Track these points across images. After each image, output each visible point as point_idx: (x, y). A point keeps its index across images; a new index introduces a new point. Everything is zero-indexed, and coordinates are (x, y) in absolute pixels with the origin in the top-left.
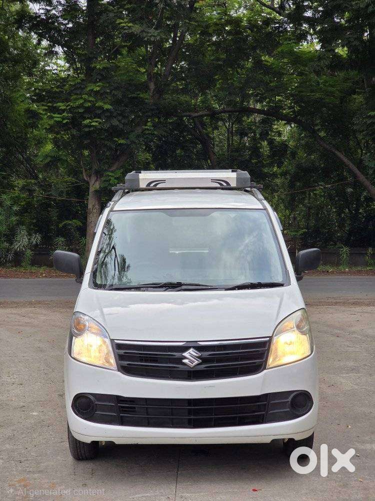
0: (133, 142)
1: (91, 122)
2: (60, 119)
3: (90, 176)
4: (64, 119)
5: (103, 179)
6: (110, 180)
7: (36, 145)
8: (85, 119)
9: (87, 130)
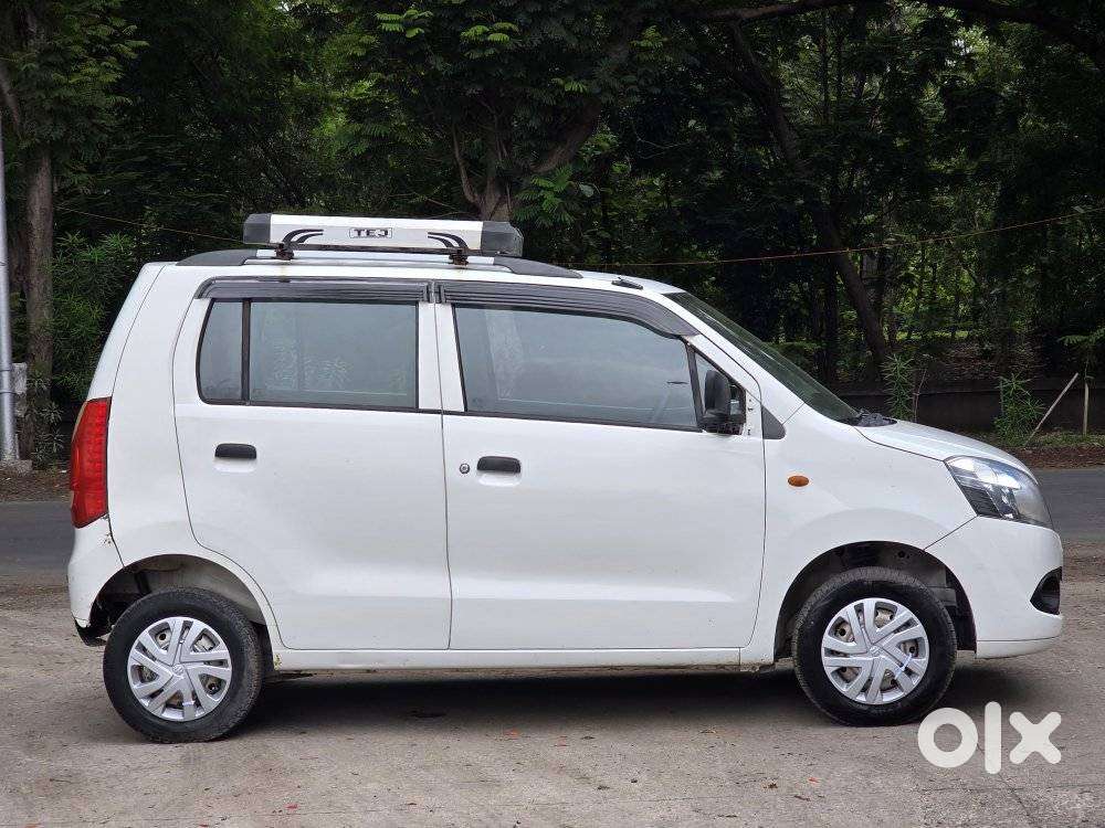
0: (607, 88)
1: (487, 34)
2: (397, 28)
3: (482, 190)
4: (408, 26)
5: (521, 196)
6: (542, 198)
7: (298, 119)
8: (469, 24)
9: (476, 55)
